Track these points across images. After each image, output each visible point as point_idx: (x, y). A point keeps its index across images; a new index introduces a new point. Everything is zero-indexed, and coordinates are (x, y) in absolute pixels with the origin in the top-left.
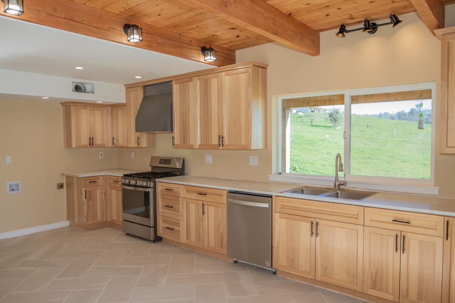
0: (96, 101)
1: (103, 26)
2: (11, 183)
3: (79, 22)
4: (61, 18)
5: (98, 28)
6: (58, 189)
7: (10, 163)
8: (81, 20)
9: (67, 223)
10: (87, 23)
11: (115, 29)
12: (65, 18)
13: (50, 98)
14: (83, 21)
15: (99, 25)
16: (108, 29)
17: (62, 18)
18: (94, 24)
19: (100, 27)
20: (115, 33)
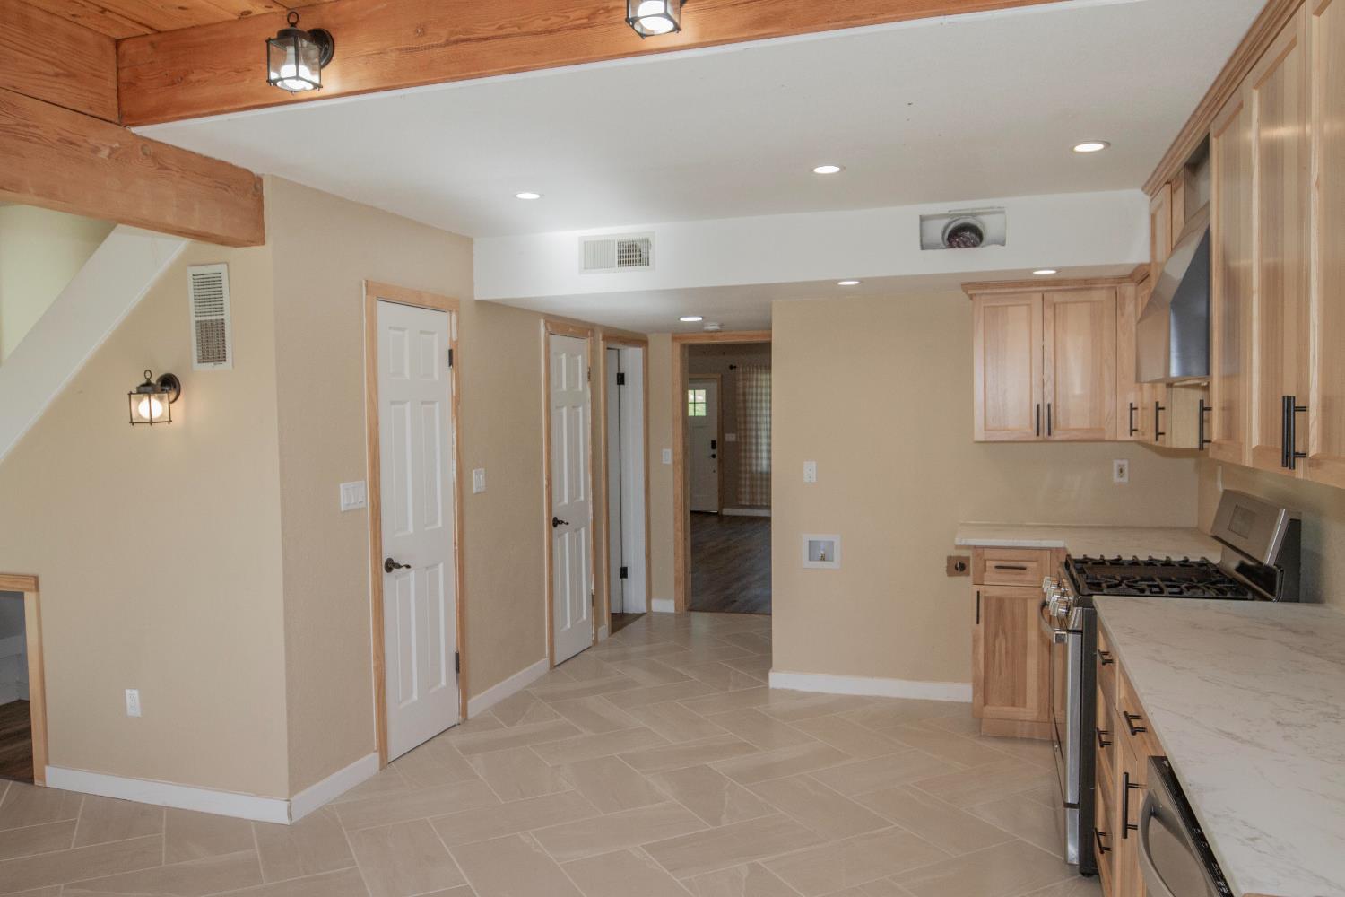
0: (1030, 271)
1: (569, 17)
2: (814, 537)
3: (487, 39)
4: (438, 46)
5: (551, 32)
6: (950, 573)
7: (814, 480)
8: (494, 28)
9: (962, 692)
10: (516, 29)
11: (613, 9)
12: (448, 43)
13: (861, 281)
14: (500, 28)
15: (554, 20)
16: (585, 21)
17: (441, 46)
18: (539, 24)
19: (555, 27)
20: (614, 24)
